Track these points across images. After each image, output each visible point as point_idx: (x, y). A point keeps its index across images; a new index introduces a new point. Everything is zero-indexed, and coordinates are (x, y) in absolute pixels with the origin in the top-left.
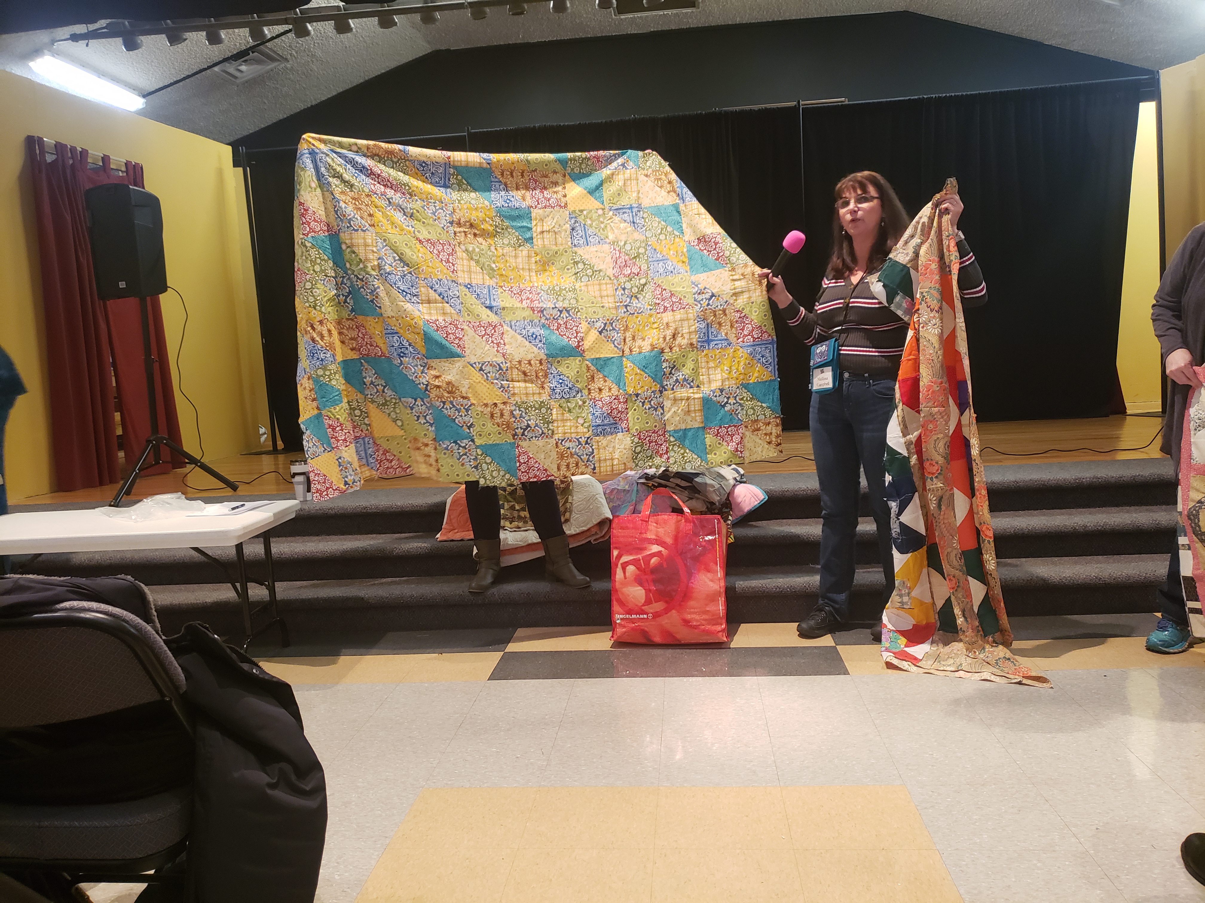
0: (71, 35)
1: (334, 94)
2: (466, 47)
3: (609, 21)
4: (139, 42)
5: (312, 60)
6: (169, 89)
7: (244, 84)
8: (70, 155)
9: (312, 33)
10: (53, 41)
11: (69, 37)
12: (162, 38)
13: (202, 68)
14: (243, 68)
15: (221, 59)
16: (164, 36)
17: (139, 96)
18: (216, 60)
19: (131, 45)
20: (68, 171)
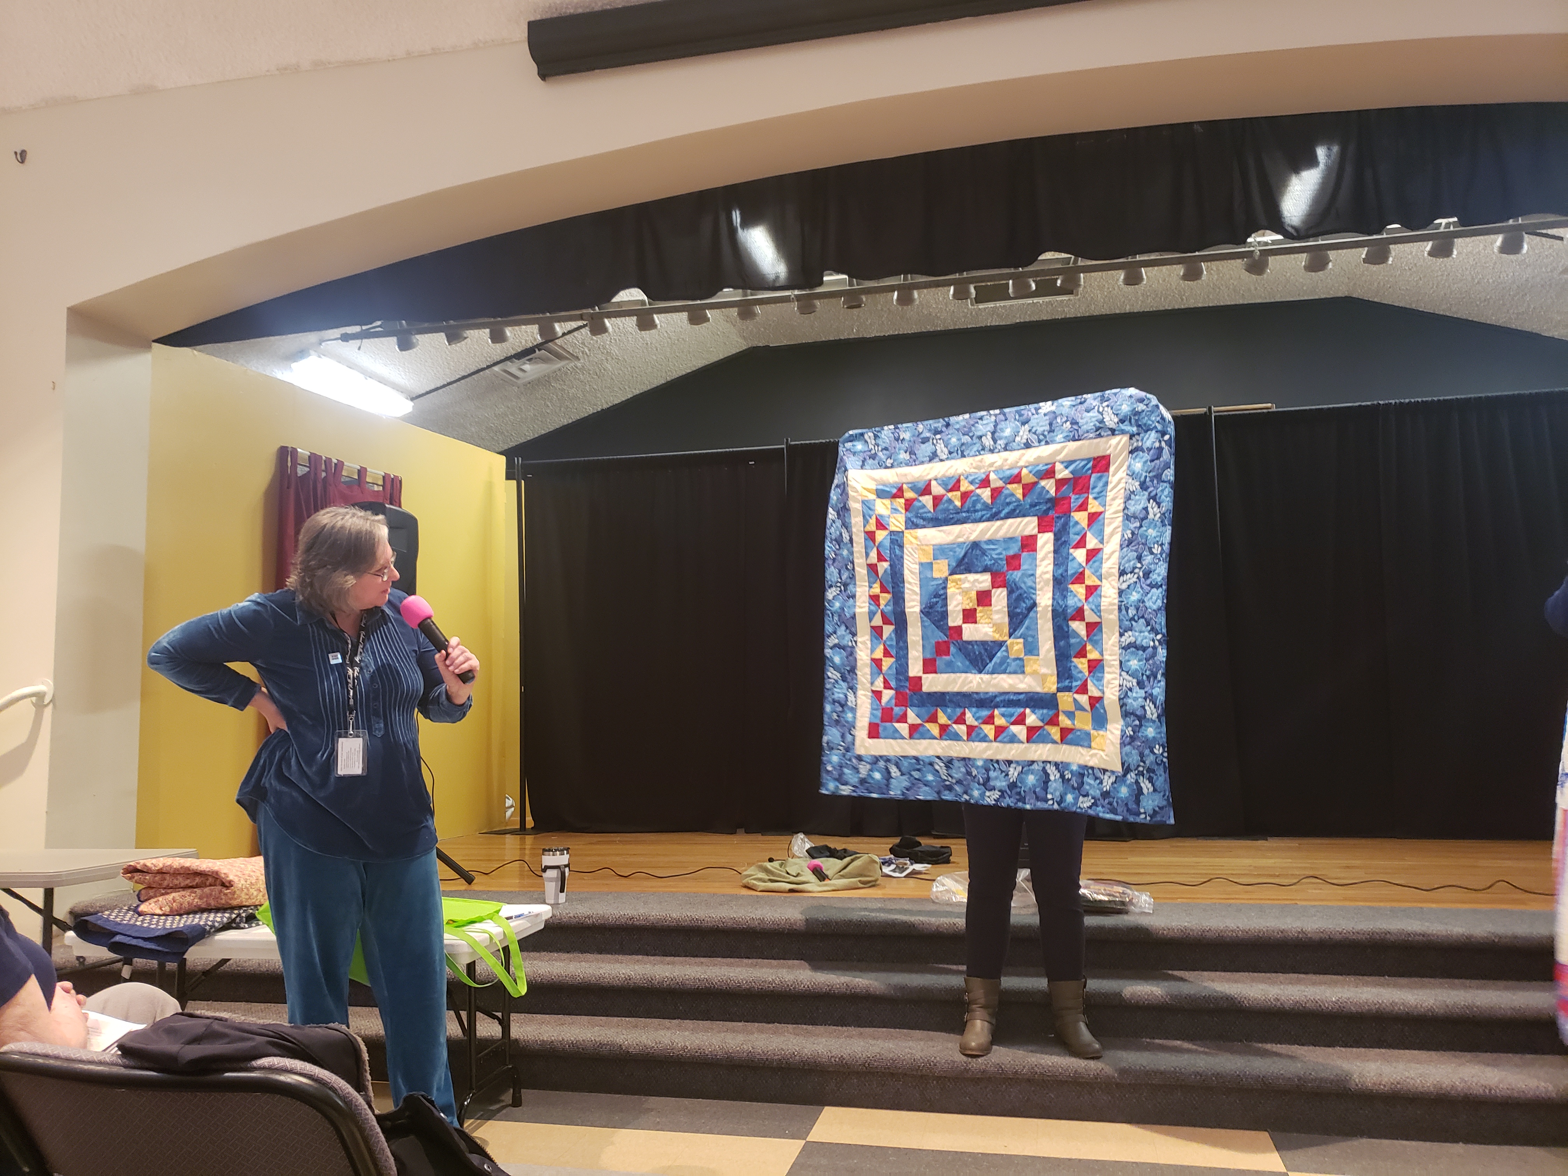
0: (342, 335)
1: (630, 396)
2: (788, 344)
3: (963, 312)
4: (415, 341)
5: (607, 359)
6: (440, 391)
7: (525, 385)
8: (323, 467)
9: (610, 330)
10: (321, 342)
11: (339, 336)
12: (441, 337)
13: (480, 367)
14: (527, 367)
15: (503, 358)
16: (443, 335)
17: (407, 399)
18: (498, 358)
19: (405, 345)
20: (320, 487)
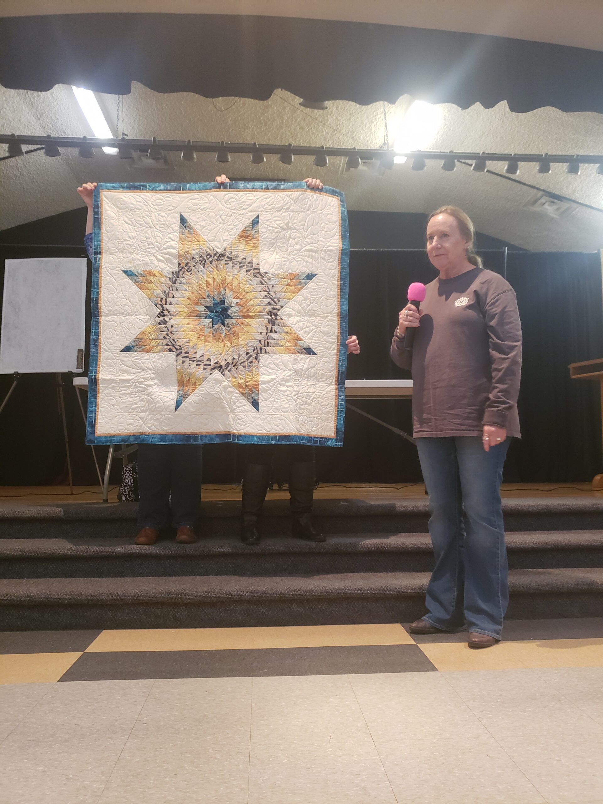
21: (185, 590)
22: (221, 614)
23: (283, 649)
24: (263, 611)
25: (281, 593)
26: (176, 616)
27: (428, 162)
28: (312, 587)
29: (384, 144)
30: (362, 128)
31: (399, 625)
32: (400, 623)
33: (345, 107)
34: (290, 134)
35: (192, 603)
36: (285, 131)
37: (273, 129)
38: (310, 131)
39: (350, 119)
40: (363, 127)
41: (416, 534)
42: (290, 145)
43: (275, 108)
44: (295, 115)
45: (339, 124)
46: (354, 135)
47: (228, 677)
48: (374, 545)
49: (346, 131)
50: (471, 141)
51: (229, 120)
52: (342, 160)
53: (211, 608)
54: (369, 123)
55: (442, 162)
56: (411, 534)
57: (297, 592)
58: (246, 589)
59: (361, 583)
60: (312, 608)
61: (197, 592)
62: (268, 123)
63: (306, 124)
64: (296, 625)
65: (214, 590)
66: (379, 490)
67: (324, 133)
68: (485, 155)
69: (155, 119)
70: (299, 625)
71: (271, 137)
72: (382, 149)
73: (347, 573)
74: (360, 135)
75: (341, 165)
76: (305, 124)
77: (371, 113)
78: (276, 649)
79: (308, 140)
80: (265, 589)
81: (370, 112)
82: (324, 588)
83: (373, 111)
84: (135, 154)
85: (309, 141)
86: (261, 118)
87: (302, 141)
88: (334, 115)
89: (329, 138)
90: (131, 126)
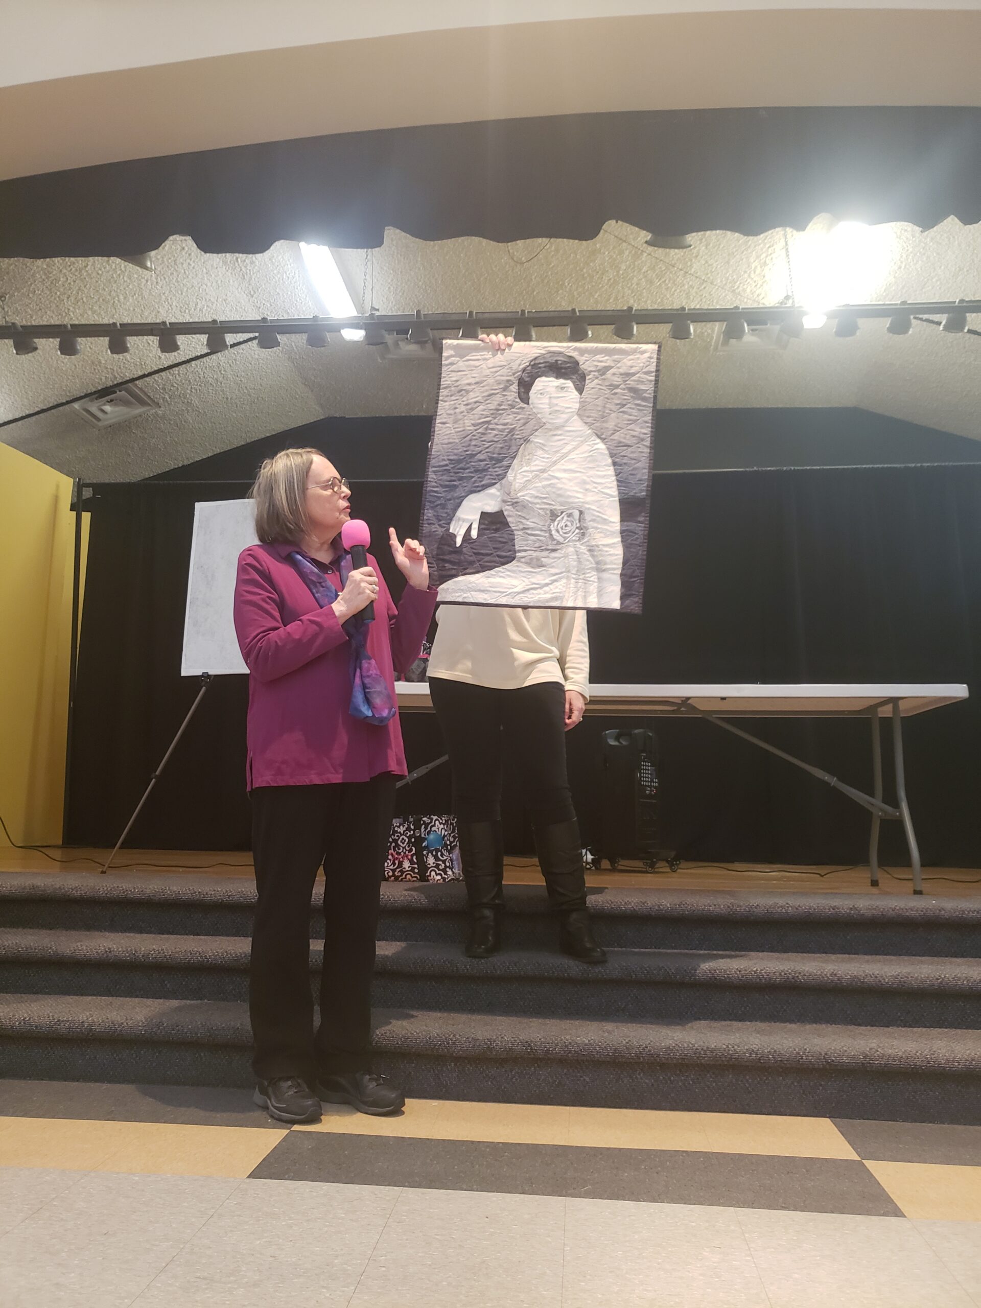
2: (363, 416)
5: (187, 409)
6: (20, 423)
7: (106, 428)
13: (60, 402)
14: (108, 408)
15: (83, 395)
18: (77, 394)
21: (454, 1036)
22: (514, 1080)
23: (620, 1149)
24: (584, 1080)
25: (615, 1050)
26: (440, 1078)
27: (861, 322)
28: (669, 1042)
29: (787, 297)
30: (749, 276)
31: (828, 1120)
32: (829, 1117)
33: (720, 244)
34: (630, 292)
35: (466, 1058)
36: (623, 288)
37: (603, 287)
38: (663, 285)
39: (728, 262)
40: (750, 272)
41: (856, 956)
42: (630, 309)
43: (607, 253)
44: (640, 261)
45: (712, 272)
46: (736, 287)
47: (523, 1193)
48: (780, 974)
49: (721, 281)
50: (938, 283)
51: (533, 277)
52: (716, 328)
53: (497, 1068)
54: (761, 267)
55: (887, 322)
56: (848, 956)
57: (643, 1049)
58: (556, 1039)
59: (757, 1041)
60: (670, 1078)
61: (475, 1040)
62: (596, 278)
63: (656, 275)
64: (641, 1108)
65: (502, 1038)
66: (785, 877)
67: (686, 287)
68: (965, 304)
69: (420, 283)
70: (647, 1109)
71: (599, 299)
72: (784, 306)
73: (730, 1021)
74: (745, 287)
75: (715, 336)
76: (654, 276)
77: (764, 250)
78: (609, 1149)
79: (659, 300)
80: (589, 1041)
81: (762, 249)
82: (691, 1045)
83: (767, 246)
84: (390, 339)
85: (662, 301)
86: (585, 270)
87: (649, 302)
88: (702, 257)
89: (694, 294)
90: (384, 296)
